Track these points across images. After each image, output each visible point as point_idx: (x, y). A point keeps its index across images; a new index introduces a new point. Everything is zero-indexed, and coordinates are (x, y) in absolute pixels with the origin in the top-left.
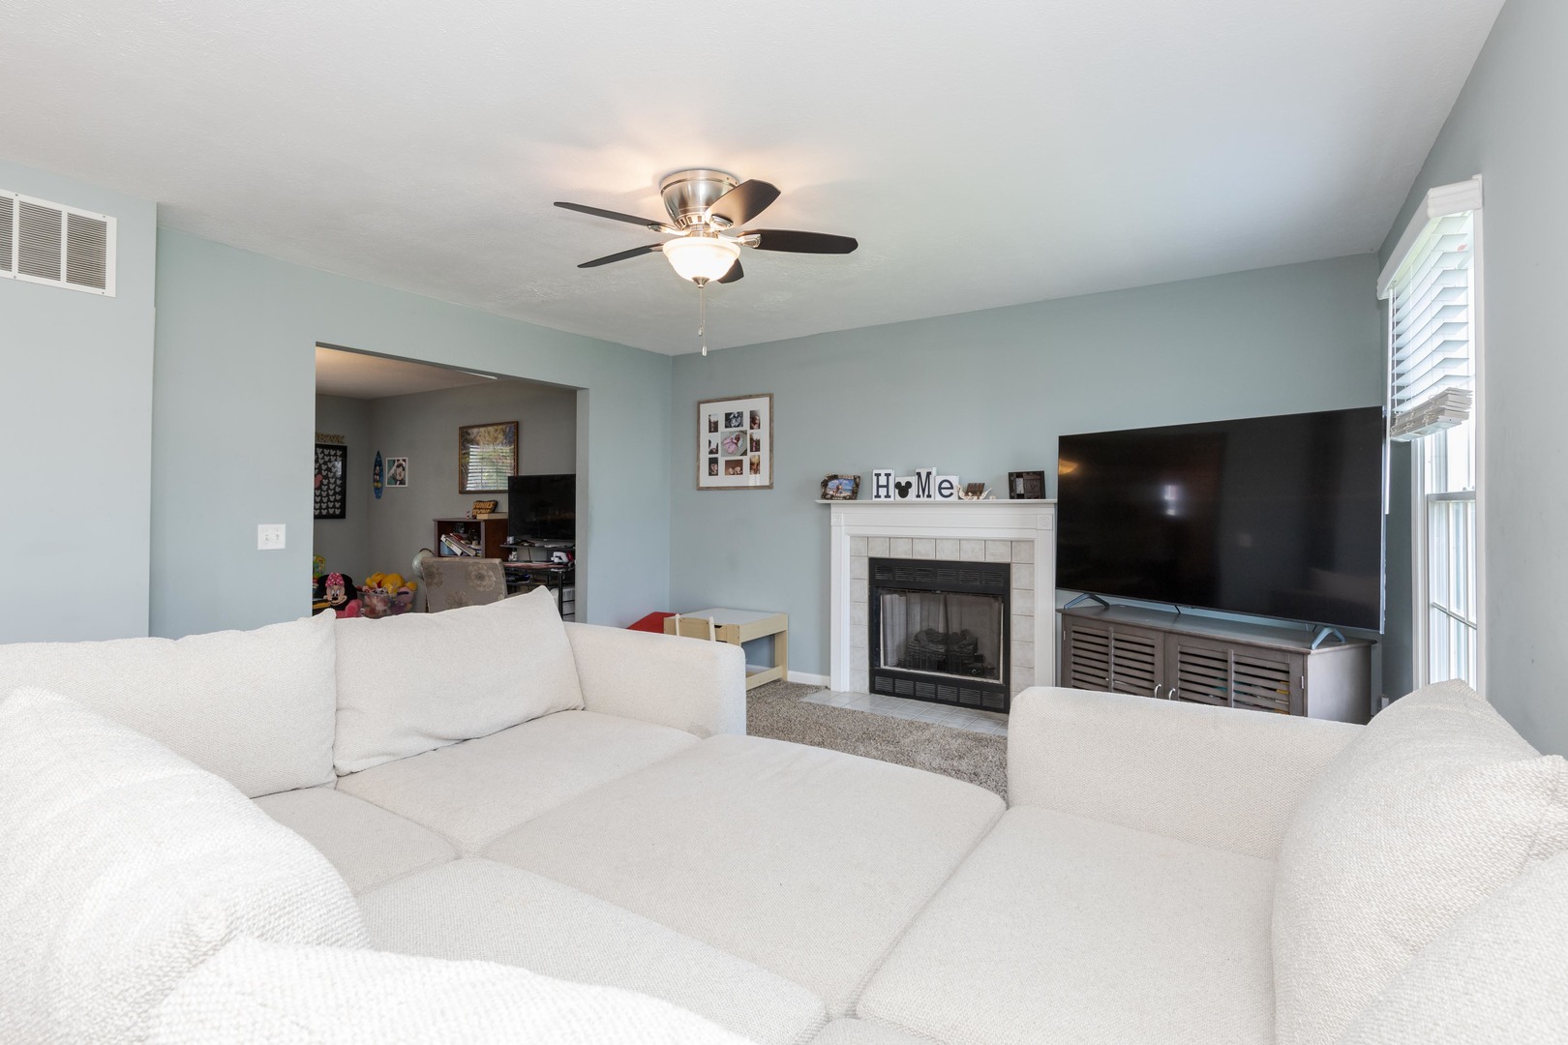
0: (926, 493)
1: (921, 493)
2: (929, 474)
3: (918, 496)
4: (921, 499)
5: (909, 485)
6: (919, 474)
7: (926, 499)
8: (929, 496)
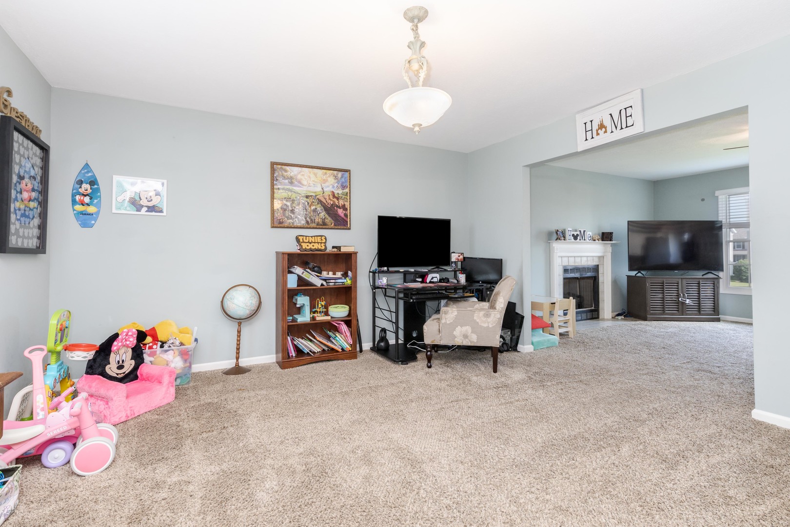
0: (583, 239)
1: (581, 239)
2: (584, 231)
3: (580, 240)
4: (581, 241)
5: (577, 235)
6: (580, 231)
7: (583, 241)
8: (585, 240)
